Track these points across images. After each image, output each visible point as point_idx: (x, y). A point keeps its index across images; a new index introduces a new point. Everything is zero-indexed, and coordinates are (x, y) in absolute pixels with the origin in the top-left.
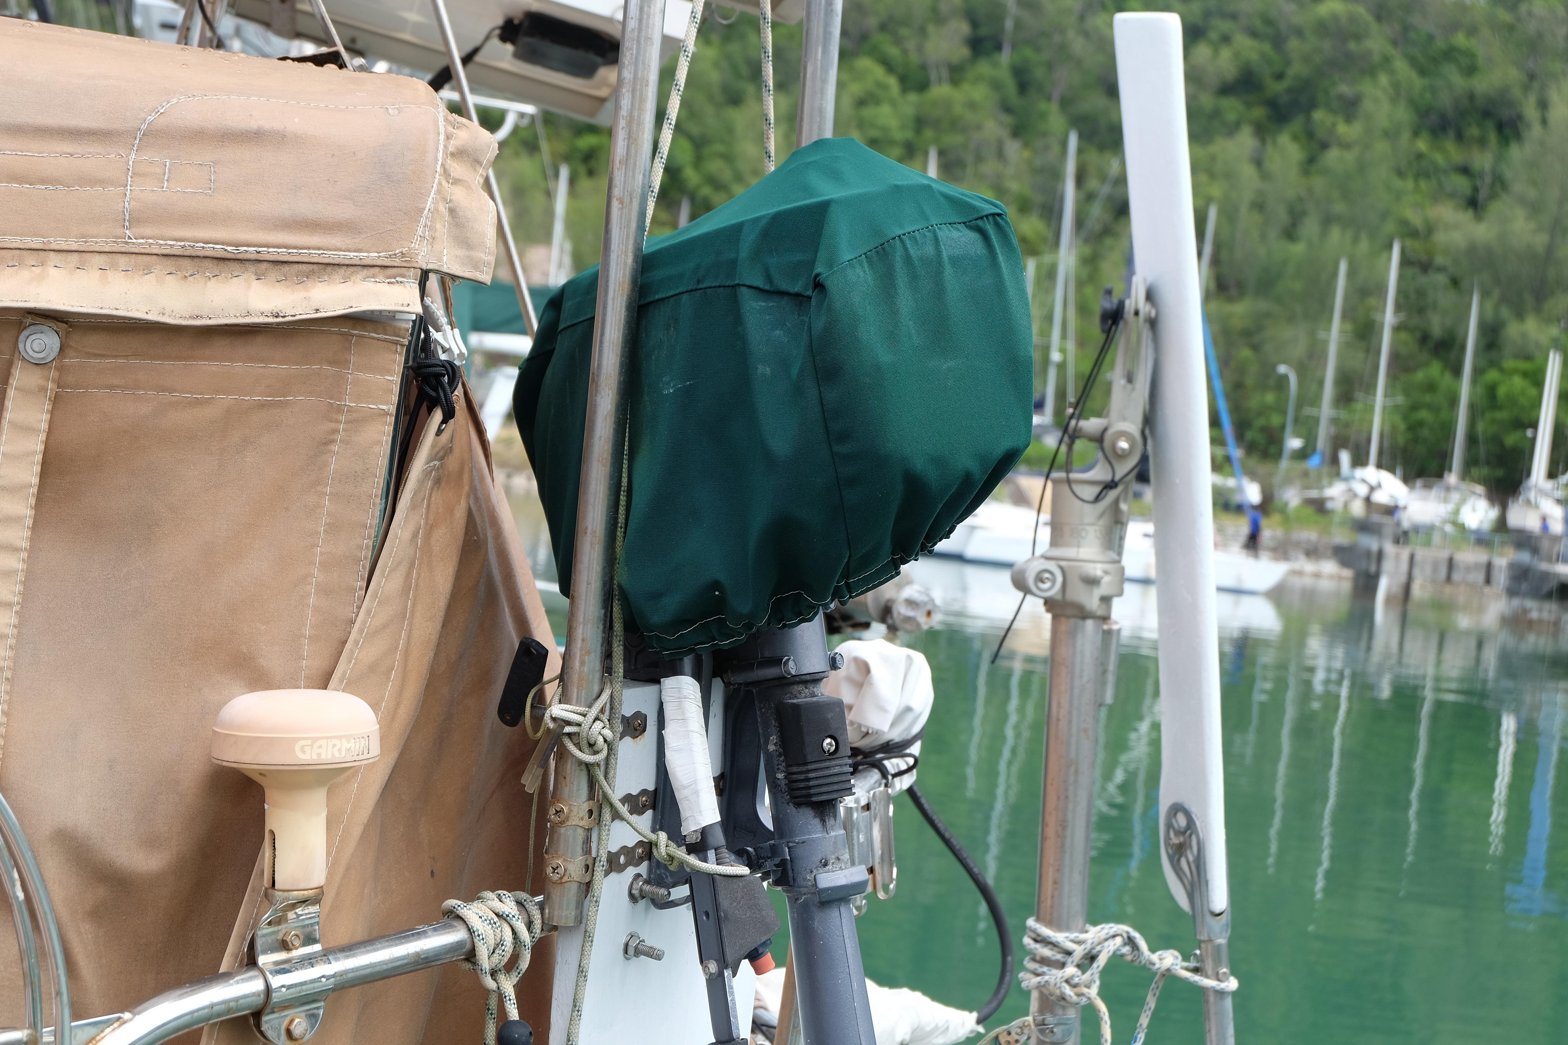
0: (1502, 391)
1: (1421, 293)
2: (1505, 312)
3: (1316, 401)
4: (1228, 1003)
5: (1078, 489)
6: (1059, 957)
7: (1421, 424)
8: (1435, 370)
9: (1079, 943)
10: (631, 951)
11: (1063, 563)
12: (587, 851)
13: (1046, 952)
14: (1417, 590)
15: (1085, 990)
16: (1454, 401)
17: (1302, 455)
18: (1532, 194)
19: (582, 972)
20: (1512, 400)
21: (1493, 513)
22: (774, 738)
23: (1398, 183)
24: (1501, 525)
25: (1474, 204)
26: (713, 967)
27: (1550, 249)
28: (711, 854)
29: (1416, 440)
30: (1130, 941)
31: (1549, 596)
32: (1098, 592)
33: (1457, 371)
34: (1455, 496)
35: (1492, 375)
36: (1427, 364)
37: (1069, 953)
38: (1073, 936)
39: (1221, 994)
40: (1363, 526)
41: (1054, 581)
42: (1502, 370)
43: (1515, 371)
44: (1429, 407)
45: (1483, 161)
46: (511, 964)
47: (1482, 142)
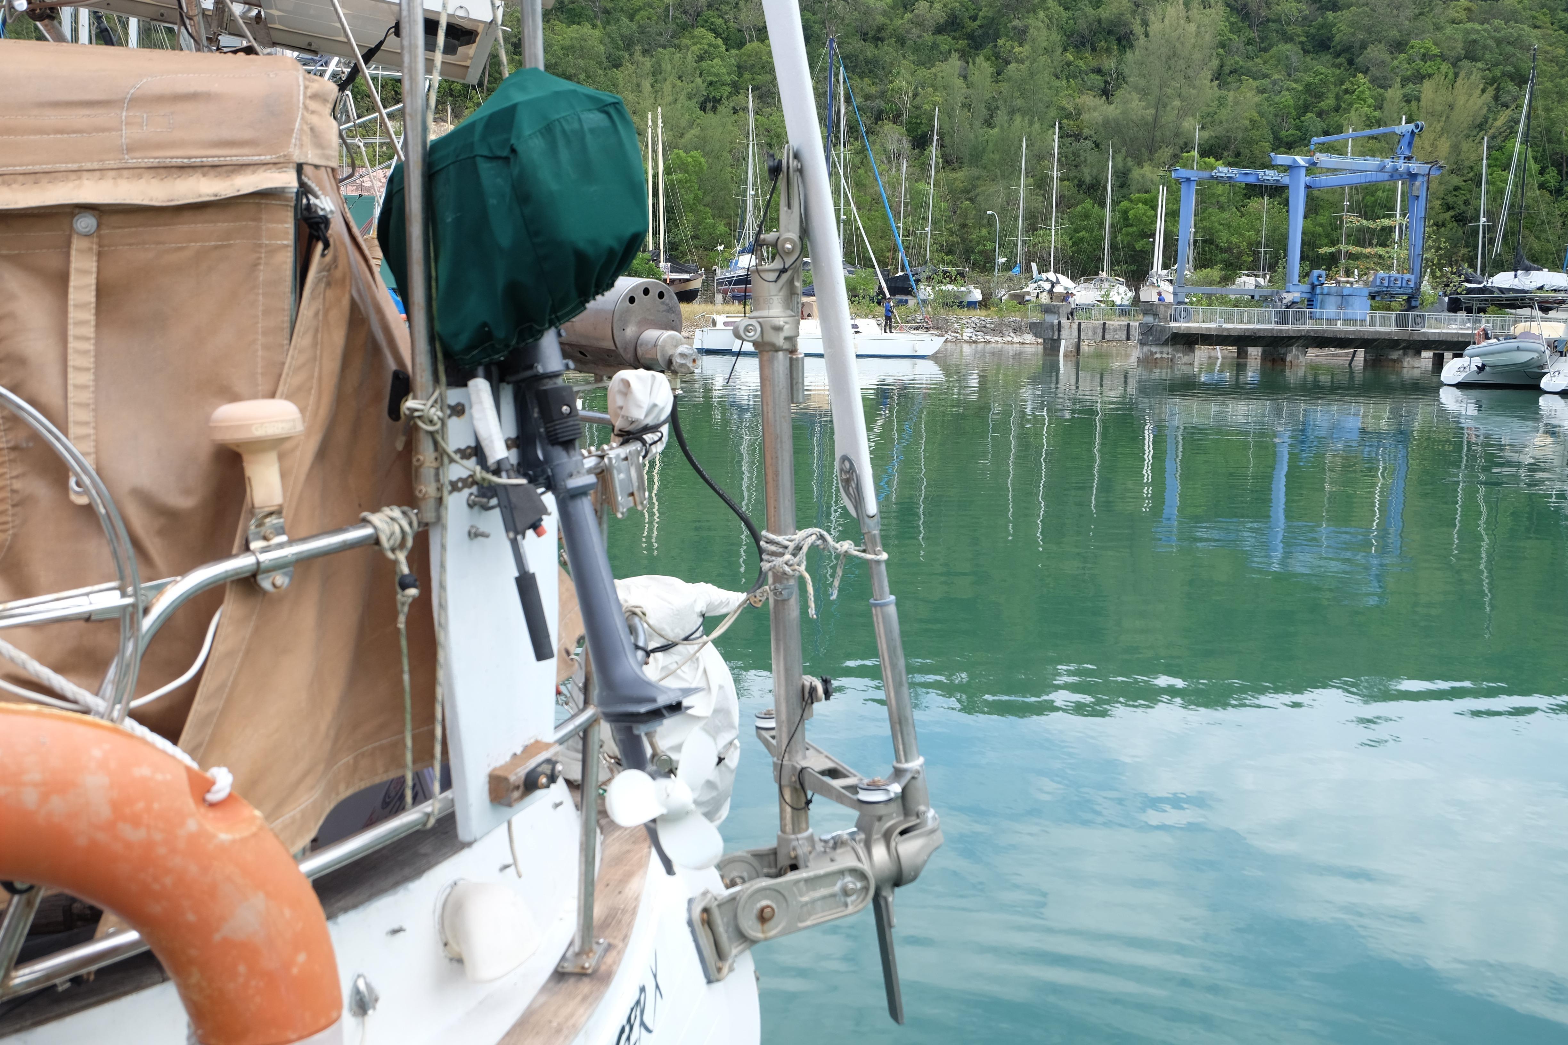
0: (1131, 214)
1: (1076, 155)
2: (1130, 162)
3: (1013, 231)
4: (883, 567)
5: (764, 275)
6: (781, 550)
7: (1081, 239)
8: (1088, 204)
9: (791, 541)
10: (472, 535)
11: (760, 320)
12: (438, 480)
13: (773, 548)
14: (1084, 347)
15: (797, 567)
16: (1102, 224)
17: (1008, 267)
18: (1142, 83)
19: (443, 547)
20: (1138, 219)
21: (1131, 294)
22: (536, 410)
23: (1057, 83)
24: (1136, 300)
25: (1106, 93)
26: (512, 535)
27: (1156, 118)
28: (504, 474)
29: (1079, 251)
30: (822, 537)
31: (1166, 343)
32: (782, 335)
33: (1102, 205)
34: (1106, 285)
35: (1125, 204)
36: (1083, 201)
37: (786, 547)
38: (787, 537)
39: (878, 562)
40: (1047, 310)
41: (755, 330)
42: (1131, 201)
43: (1139, 200)
44: (1085, 228)
45: (1109, 63)
46: (402, 545)
47: (1108, 50)
